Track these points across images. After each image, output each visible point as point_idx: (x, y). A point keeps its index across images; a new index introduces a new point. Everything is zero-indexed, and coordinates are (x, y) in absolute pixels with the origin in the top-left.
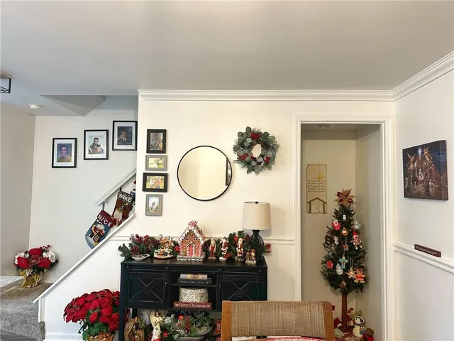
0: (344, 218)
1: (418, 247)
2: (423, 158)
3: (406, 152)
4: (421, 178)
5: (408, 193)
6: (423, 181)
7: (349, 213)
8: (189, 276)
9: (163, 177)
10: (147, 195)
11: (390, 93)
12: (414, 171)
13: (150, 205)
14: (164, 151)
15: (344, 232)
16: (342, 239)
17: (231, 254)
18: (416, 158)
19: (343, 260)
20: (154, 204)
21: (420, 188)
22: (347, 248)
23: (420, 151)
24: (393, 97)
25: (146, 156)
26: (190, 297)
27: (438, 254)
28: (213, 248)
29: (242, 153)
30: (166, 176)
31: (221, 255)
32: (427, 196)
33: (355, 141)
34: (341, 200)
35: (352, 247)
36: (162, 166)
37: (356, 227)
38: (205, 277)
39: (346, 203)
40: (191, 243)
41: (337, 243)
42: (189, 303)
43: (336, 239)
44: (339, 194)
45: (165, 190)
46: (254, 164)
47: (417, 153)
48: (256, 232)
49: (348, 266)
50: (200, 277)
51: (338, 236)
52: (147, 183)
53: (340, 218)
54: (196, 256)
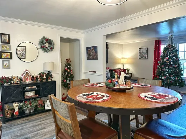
0: (69, 67)
1: (90, 71)
2: (92, 50)
3: (87, 48)
4: (91, 55)
5: (88, 58)
6: (92, 56)
7: (70, 65)
8: (30, 87)
9: (10, 53)
10: (3, 61)
11: (82, 31)
12: (89, 53)
13: (5, 65)
14: (9, 43)
15: (69, 71)
16: (68, 73)
17: (42, 79)
18: (90, 50)
19: (69, 79)
20: (6, 64)
21: (91, 57)
22: (69, 75)
23: (91, 48)
24: (84, 32)
25: (1, 44)
26: (30, 94)
27: (95, 72)
28: (35, 78)
29: (42, 46)
30: (11, 53)
31: (38, 80)
32: (93, 59)
33: (69, 43)
34: (67, 62)
35: (71, 75)
36: (9, 49)
37: (72, 69)
38: (36, 87)
39: (69, 62)
40: (27, 77)
41: (67, 74)
42: (30, 96)
43: (66, 73)
44: (67, 60)
45: (11, 58)
46: (47, 49)
47: (90, 48)
48: (49, 71)
49: (70, 80)
50: (34, 87)
51: (67, 72)
52: (2, 56)
53: (67, 67)
54: (30, 81)
